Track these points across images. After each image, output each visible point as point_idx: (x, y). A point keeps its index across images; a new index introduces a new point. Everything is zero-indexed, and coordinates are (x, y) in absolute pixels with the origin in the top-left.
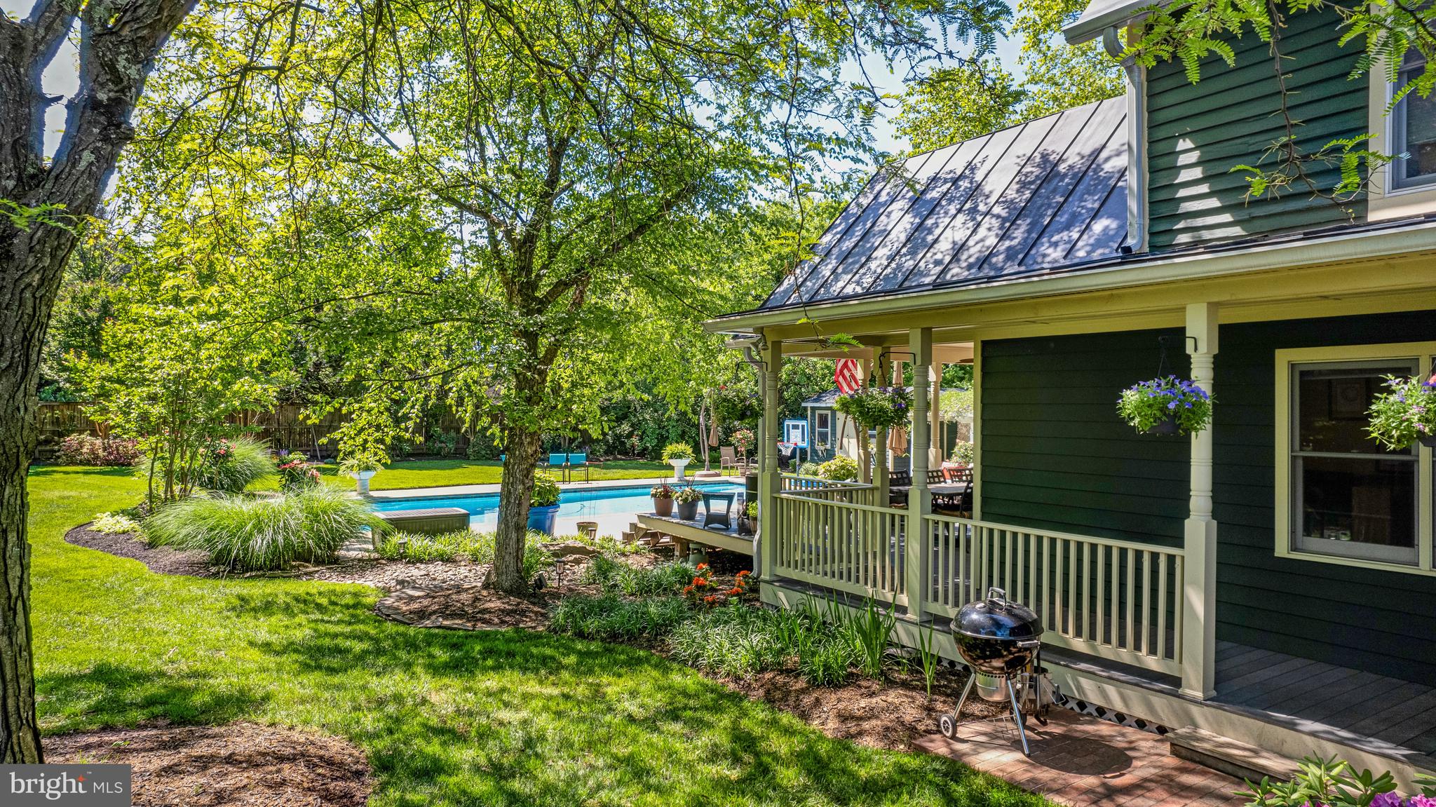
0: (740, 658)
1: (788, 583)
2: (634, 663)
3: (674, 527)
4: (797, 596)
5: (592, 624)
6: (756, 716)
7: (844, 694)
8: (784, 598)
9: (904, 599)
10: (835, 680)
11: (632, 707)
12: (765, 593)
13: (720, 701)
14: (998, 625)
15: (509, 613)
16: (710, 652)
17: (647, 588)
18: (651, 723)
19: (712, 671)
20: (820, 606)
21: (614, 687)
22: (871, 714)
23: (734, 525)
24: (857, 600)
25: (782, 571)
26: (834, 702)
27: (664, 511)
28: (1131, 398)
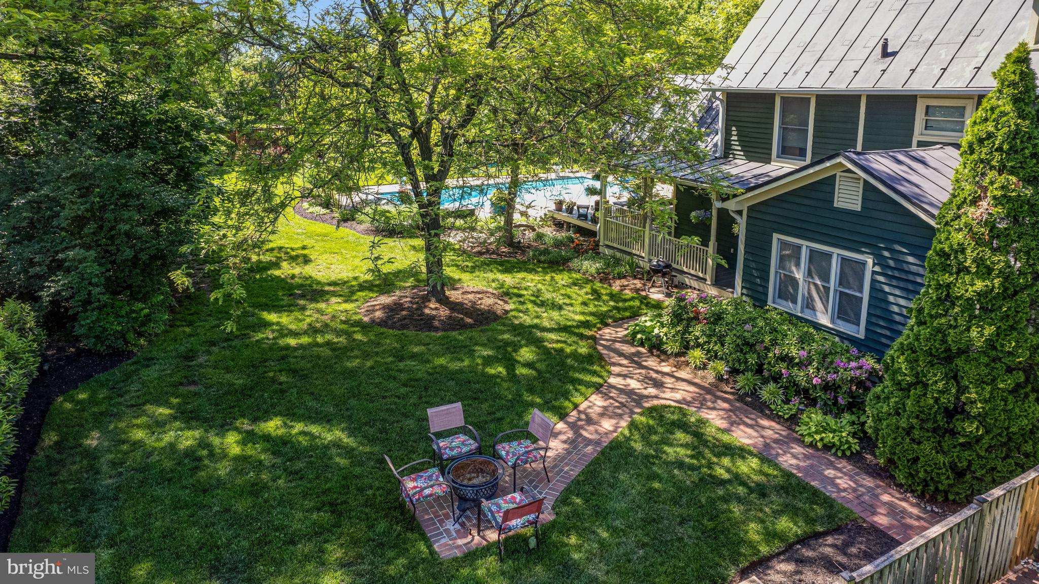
0: (593, 270)
1: (608, 246)
2: (561, 271)
3: (563, 216)
4: (612, 251)
5: (542, 258)
6: (598, 285)
7: (623, 280)
8: (607, 251)
9: (643, 255)
10: (621, 276)
11: (563, 283)
12: (601, 249)
13: (587, 281)
14: (659, 265)
15: (512, 253)
16: (584, 268)
17: (558, 244)
18: (569, 286)
19: (584, 274)
20: (618, 255)
21: (558, 277)
22: (627, 286)
23: (589, 217)
24: (630, 254)
25: (607, 243)
26: (618, 282)
27: (559, 209)
28: (693, 214)
